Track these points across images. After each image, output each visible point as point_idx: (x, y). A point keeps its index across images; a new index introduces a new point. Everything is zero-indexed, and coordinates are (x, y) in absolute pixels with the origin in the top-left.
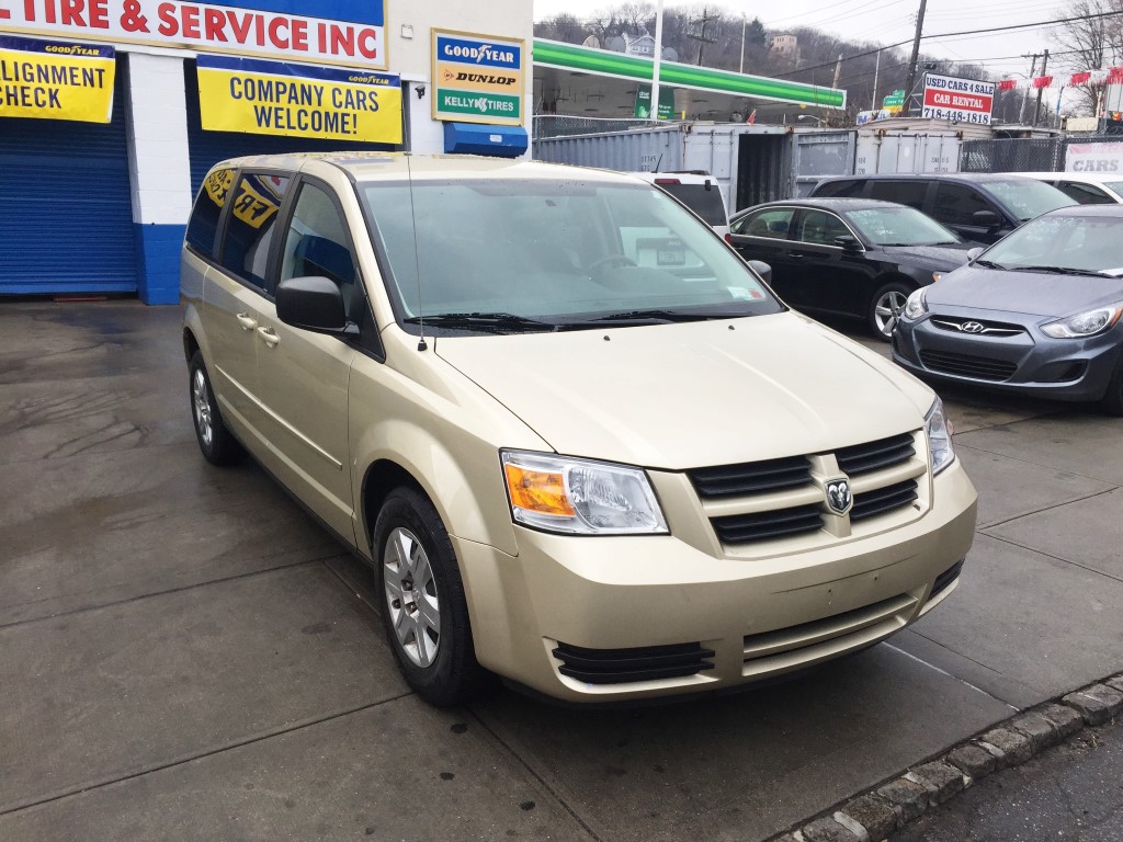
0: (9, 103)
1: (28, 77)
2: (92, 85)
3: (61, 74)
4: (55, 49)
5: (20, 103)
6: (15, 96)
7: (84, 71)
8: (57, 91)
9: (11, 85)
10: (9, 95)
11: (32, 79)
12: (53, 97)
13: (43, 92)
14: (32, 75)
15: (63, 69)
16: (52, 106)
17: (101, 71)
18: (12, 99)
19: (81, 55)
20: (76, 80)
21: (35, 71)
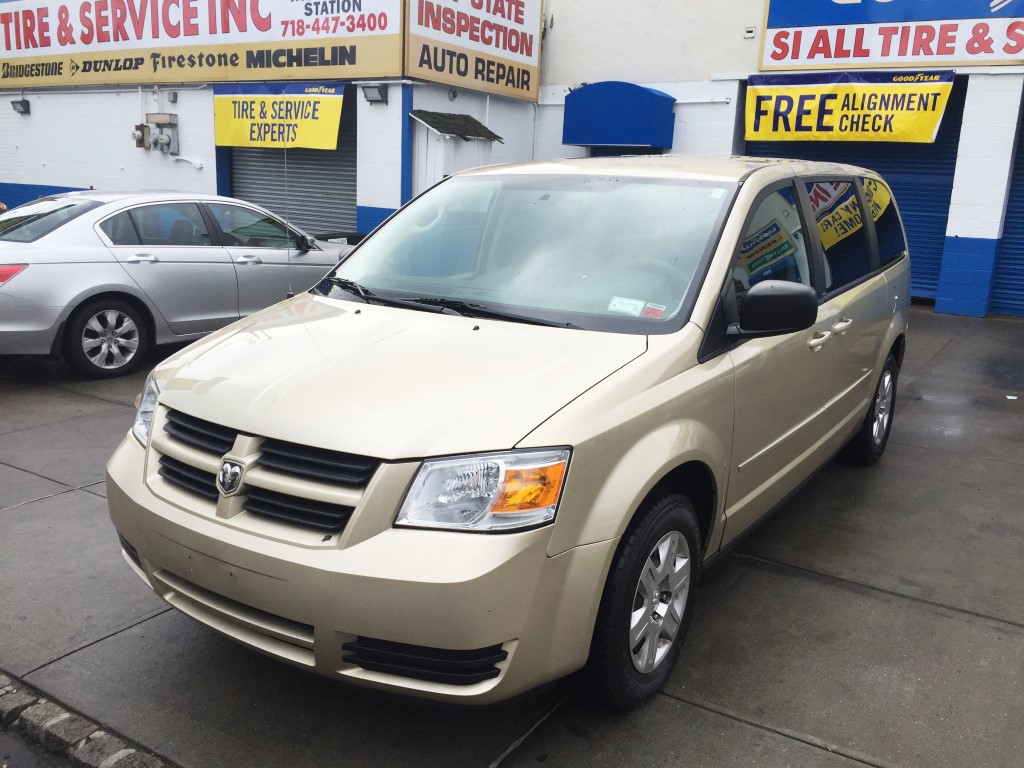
0: (851, 129)
1: (872, 106)
2: (925, 109)
3: (899, 102)
4: (901, 78)
5: (860, 129)
6: (857, 123)
7: (922, 96)
8: (893, 116)
9: (856, 113)
10: (853, 122)
11: (874, 108)
12: (888, 122)
13: (881, 118)
14: (875, 104)
15: (904, 96)
16: (885, 130)
17: (936, 95)
18: (855, 126)
19: (923, 81)
20: (912, 106)
21: (878, 101)
